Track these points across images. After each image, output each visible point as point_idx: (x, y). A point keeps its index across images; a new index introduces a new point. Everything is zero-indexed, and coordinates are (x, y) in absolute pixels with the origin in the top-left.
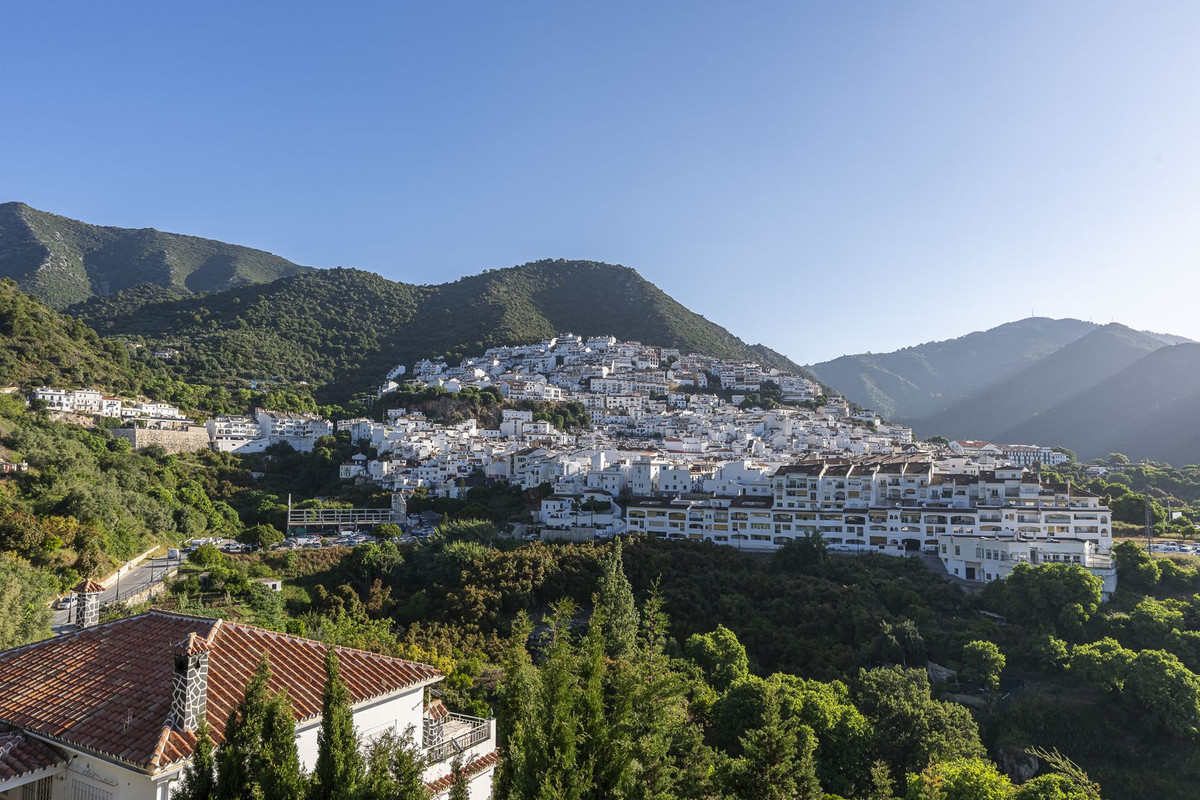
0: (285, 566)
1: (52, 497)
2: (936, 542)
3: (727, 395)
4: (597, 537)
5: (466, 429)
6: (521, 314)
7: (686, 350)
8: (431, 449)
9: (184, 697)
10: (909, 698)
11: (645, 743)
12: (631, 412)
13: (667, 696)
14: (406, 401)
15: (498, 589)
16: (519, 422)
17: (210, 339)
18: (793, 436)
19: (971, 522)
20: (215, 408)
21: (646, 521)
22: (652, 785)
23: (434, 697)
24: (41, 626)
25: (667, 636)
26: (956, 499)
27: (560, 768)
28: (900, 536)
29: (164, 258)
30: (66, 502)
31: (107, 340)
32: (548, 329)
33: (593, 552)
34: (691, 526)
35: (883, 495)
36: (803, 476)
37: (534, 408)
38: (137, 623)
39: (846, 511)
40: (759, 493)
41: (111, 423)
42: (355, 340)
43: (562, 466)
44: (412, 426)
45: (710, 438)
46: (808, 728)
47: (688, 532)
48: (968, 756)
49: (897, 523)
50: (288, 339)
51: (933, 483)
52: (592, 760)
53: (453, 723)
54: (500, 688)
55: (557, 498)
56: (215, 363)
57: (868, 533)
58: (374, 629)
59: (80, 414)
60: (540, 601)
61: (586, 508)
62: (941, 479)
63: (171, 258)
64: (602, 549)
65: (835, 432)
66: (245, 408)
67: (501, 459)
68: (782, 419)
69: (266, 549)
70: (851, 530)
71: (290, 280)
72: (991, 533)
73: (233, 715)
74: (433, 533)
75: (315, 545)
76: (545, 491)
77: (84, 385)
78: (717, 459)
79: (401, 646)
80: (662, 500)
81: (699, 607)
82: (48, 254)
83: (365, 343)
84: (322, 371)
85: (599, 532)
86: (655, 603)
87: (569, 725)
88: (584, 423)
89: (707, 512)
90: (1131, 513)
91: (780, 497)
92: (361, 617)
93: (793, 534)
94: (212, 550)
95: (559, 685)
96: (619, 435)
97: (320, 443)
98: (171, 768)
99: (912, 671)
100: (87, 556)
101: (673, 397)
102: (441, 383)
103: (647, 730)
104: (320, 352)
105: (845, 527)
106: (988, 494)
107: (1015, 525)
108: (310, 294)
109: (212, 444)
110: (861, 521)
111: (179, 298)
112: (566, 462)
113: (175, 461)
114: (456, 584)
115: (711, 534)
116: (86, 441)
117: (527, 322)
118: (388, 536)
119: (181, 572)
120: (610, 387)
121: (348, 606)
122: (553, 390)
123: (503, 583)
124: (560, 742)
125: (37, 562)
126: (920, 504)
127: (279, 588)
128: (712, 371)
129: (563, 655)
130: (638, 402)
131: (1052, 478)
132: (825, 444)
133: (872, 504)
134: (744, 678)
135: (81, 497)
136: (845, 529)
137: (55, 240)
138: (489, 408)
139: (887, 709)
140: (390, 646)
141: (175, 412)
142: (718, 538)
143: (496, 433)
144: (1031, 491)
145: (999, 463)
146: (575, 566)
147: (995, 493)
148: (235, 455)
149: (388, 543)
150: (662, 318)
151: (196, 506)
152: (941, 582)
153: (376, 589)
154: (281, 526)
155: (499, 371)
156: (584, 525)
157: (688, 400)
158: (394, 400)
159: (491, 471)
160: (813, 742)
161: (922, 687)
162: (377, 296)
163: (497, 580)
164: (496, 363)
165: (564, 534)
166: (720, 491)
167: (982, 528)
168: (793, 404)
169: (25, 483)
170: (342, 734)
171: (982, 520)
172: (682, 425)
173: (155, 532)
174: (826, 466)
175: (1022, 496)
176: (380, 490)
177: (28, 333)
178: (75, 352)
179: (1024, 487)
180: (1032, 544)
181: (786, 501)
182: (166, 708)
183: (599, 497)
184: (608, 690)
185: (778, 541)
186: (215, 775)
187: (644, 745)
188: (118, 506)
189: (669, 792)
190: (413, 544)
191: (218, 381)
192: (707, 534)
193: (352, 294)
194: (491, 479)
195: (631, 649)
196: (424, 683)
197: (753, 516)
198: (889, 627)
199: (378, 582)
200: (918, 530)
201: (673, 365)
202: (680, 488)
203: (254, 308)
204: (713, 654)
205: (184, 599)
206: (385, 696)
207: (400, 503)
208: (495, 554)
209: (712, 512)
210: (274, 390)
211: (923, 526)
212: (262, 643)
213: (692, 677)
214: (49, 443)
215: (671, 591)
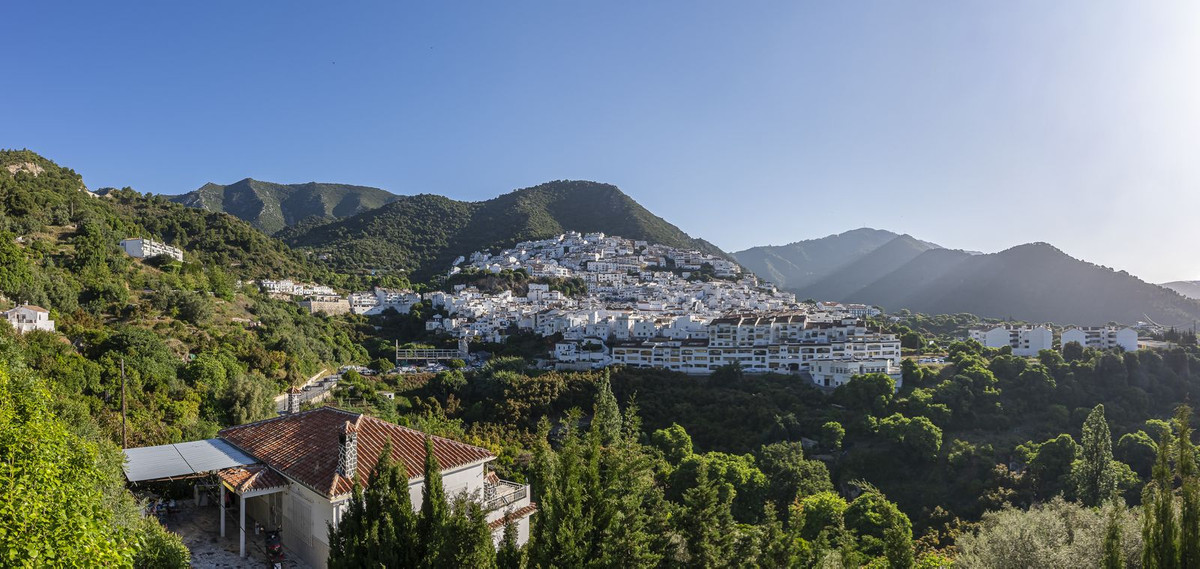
0: (396, 384)
1: (273, 340)
2: (807, 364)
3: (679, 272)
4: (593, 368)
5: (505, 297)
6: (540, 218)
7: (651, 243)
8: (482, 311)
9: (344, 457)
10: (791, 460)
11: (625, 500)
12: (615, 284)
13: (640, 470)
14: (467, 280)
15: (528, 402)
16: (540, 292)
17: (348, 246)
18: (722, 299)
19: (828, 351)
20: (353, 288)
21: (626, 356)
22: (630, 527)
23: (490, 470)
24: (272, 410)
25: (640, 432)
26: (820, 337)
27: (571, 516)
28: (787, 362)
29: (321, 199)
30: (280, 343)
31: (294, 251)
32: (558, 229)
33: (591, 378)
34: (656, 360)
35: (777, 336)
36: (728, 325)
37: (549, 282)
38: (318, 413)
39: (754, 347)
40: (700, 337)
41: (298, 298)
42: (432, 241)
43: (569, 321)
44: (470, 296)
45: (668, 301)
46: (730, 485)
47: (653, 364)
48: (823, 490)
49: (785, 354)
50: (393, 242)
51: (807, 328)
52: (592, 512)
53: (502, 486)
54: (531, 465)
55: (566, 342)
56: (351, 260)
57: (768, 361)
58: (451, 425)
60: (557, 410)
61: (585, 348)
62: (811, 326)
63: (324, 198)
64: (596, 376)
65: (748, 296)
66: (369, 287)
67: (528, 316)
68: (715, 288)
69: (384, 373)
70: (757, 359)
71: (391, 205)
72: (839, 357)
73: (372, 472)
74: (486, 365)
75: (413, 372)
76: (558, 337)
77: (285, 277)
78: (673, 315)
79: (467, 437)
80: (636, 342)
81: (660, 412)
83: (438, 242)
84: (413, 262)
85: (594, 364)
86: (632, 410)
87: (576, 488)
88: (583, 291)
89: (666, 350)
90: (911, 343)
91: (713, 339)
92: (442, 417)
93: (721, 363)
94: (354, 373)
95: (570, 464)
96: (607, 299)
97: (413, 308)
98: (340, 498)
99: (793, 444)
100: (291, 374)
101: (643, 274)
102: (488, 267)
103: (627, 492)
104: (411, 250)
105: (754, 357)
106: (838, 334)
107: (851, 352)
109: (351, 310)
110: (764, 353)
111: (330, 222)
112: (572, 319)
113: (333, 320)
114: (501, 398)
115: (669, 364)
116: (287, 309)
117: (543, 224)
118: (457, 367)
119: (339, 385)
120: (600, 268)
121: (434, 410)
122: (562, 270)
123: (532, 398)
124: (571, 501)
125: (268, 375)
126: (799, 341)
127: (393, 398)
128: (669, 256)
129: (573, 444)
130: (620, 277)
131: (872, 323)
132: (742, 304)
133: (770, 342)
134: (690, 456)
135: (286, 341)
136: (754, 359)
138: (519, 283)
139: (778, 468)
140: (461, 436)
141: (331, 291)
142: (673, 367)
143: (525, 299)
144: (860, 332)
145: (844, 315)
146: (578, 386)
147: (841, 333)
148: (364, 316)
149: (457, 371)
150: (636, 220)
151: (345, 347)
152: (810, 388)
153: (451, 400)
154: (392, 359)
155: (525, 258)
156: (584, 360)
157: (653, 276)
158: (458, 279)
159: (522, 325)
160: (733, 493)
161: (798, 453)
162: (445, 211)
163: (528, 396)
164: (524, 252)
165: (571, 366)
166: (675, 336)
167: (834, 355)
168: (722, 278)
169: (260, 332)
170: (436, 489)
171: (834, 350)
172: (649, 292)
173: (324, 362)
174: (743, 319)
175: (856, 335)
176: (451, 337)
177: (257, 251)
178: (280, 258)
179: (857, 329)
180: (861, 363)
181: (717, 341)
182: (335, 463)
183: (594, 342)
184: (602, 467)
185: (712, 367)
186: (365, 505)
187: (625, 502)
188: (305, 346)
189: (642, 531)
190: (473, 372)
191: (353, 271)
192: (666, 364)
193: (429, 211)
194: (522, 330)
195: (617, 440)
196: (483, 461)
197: (697, 352)
198: (780, 418)
199: (452, 396)
200: (797, 357)
201: (644, 252)
202: (648, 335)
203: (372, 225)
204: (670, 442)
205: (341, 401)
206: (460, 467)
207: (464, 346)
208: (526, 379)
209: (669, 350)
210: (385, 275)
211: (800, 355)
212: (386, 430)
213: (656, 457)
214: (270, 311)
215: (643, 402)
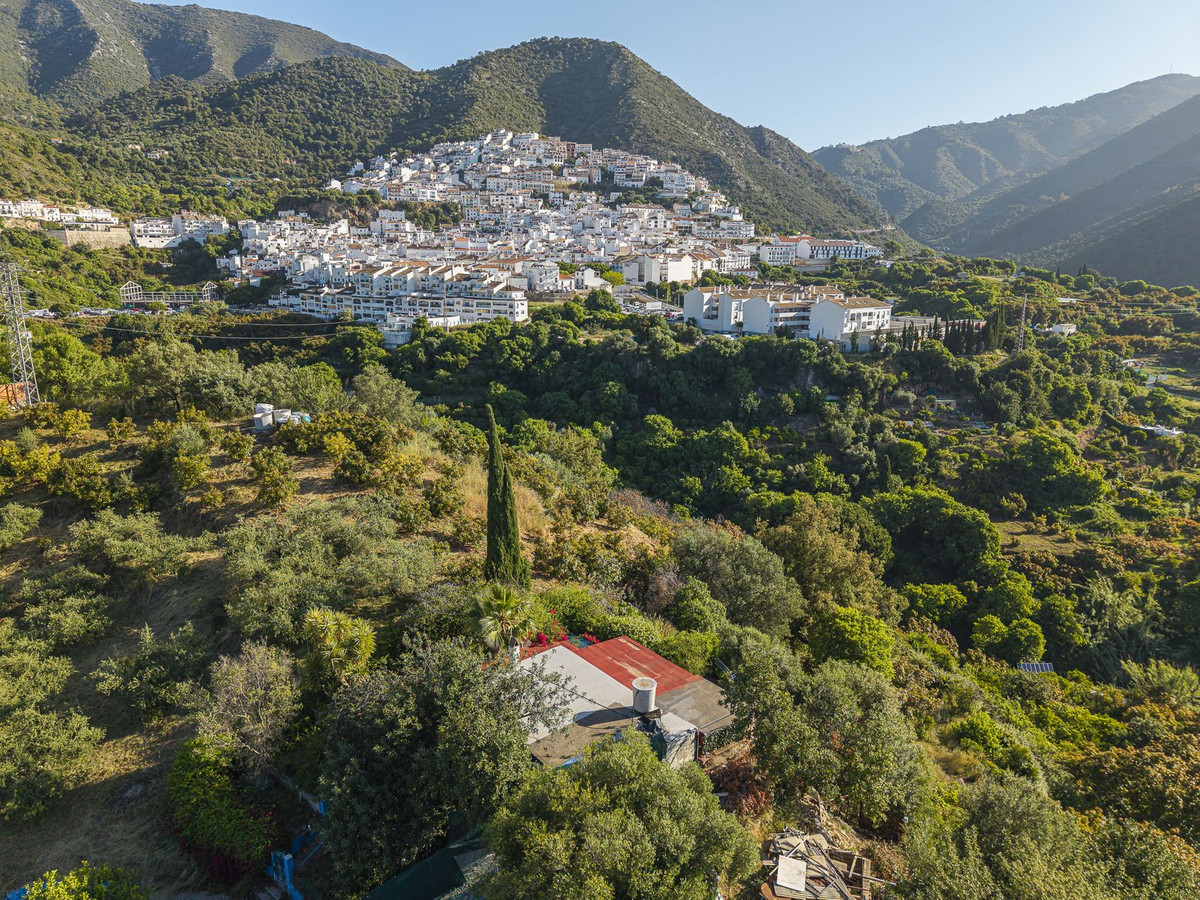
3: (608, 192)
5: (338, 228)
17: (199, 139)
19: (439, 305)
21: (307, 302)
29: (207, 38)
34: (324, 307)
37: (409, 208)
39: (386, 297)
41: (50, 226)
42: (334, 135)
50: (273, 135)
59: (27, 219)
70: (388, 310)
77: (30, 196)
82: (96, 40)
91: (358, 288)
104: (301, 147)
108: (302, 88)
109: (132, 241)
110: (392, 304)
113: (99, 254)
120: (502, 187)
122: (429, 191)
137: (105, 23)
138: (365, 210)
141: (109, 215)
143: (364, 231)
148: (151, 249)
157: (566, 198)
162: (363, 88)
181: (361, 290)
193: (339, 85)
197: (346, 300)
203: (247, 104)
